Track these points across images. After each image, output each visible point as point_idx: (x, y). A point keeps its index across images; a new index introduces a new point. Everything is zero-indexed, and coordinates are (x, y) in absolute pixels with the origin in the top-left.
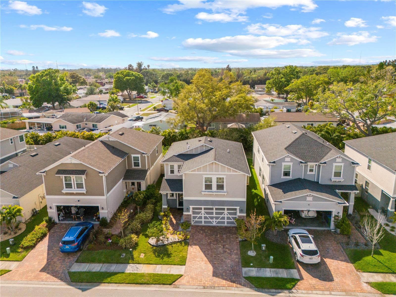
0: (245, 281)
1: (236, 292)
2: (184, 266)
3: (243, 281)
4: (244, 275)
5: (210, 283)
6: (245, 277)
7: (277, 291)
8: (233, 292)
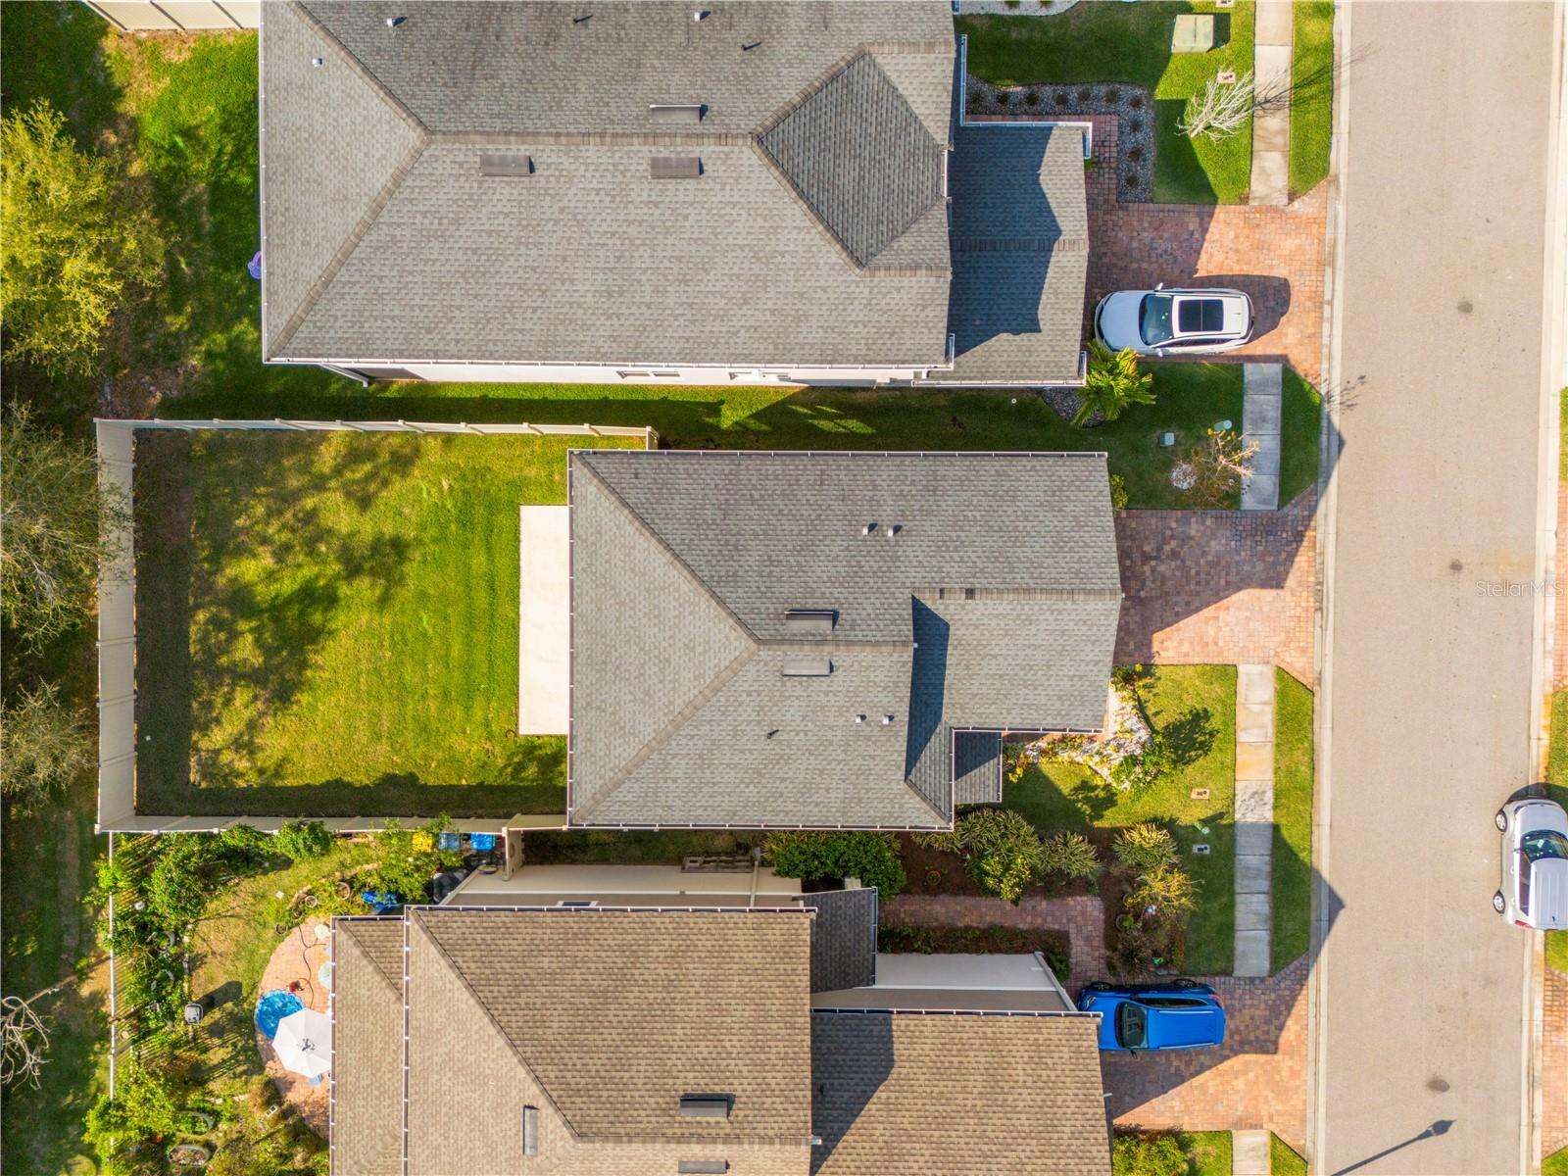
0: (1294, 506)
1: (1332, 529)
2: (1241, 669)
3: (1293, 511)
4: (1274, 507)
5: (1305, 594)
6: (1280, 506)
7: (1325, 431)
8: (1332, 538)
